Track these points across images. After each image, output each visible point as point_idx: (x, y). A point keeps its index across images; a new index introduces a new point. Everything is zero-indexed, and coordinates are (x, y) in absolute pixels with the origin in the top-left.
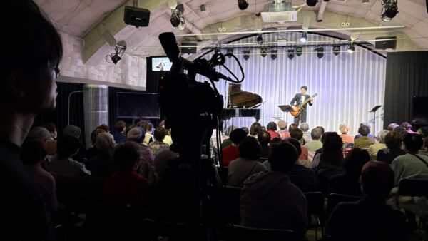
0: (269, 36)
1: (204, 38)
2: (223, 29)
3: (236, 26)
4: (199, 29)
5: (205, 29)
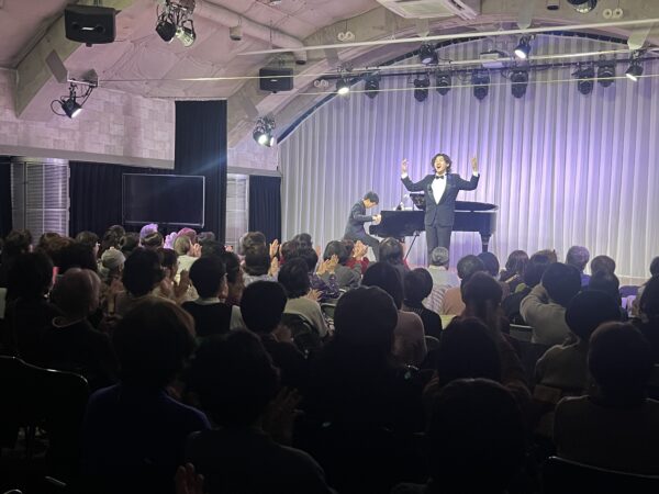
0: (476, 44)
1: (311, 57)
2: (349, 35)
3: (374, 28)
4: (296, 38)
5: (312, 36)
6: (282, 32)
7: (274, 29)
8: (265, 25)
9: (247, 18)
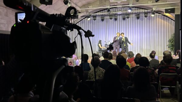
1: (82, 11)
2: (91, 6)
3: (97, 5)
4: (79, 7)
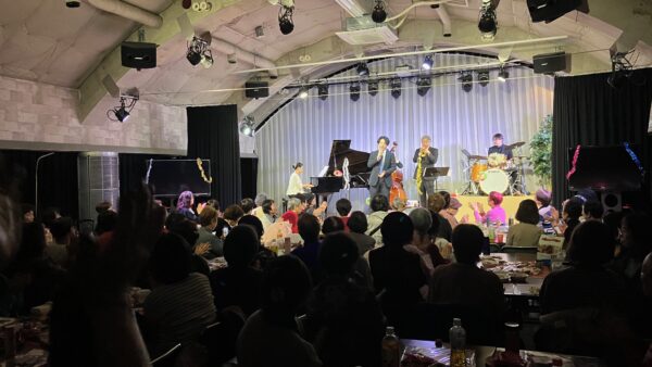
1: (281, 73)
2: (307, 58)
4: (269, 60)
5: (280, 59)
6: (261, 57)
7: (256, 55)
8: (251, 53)
9: (240, 48)
